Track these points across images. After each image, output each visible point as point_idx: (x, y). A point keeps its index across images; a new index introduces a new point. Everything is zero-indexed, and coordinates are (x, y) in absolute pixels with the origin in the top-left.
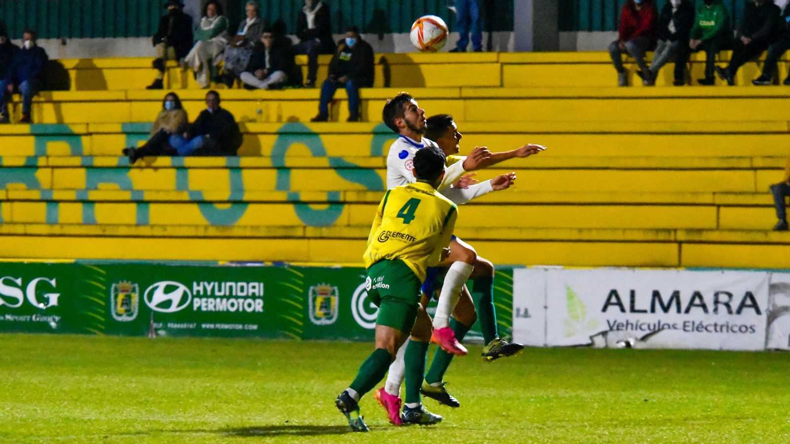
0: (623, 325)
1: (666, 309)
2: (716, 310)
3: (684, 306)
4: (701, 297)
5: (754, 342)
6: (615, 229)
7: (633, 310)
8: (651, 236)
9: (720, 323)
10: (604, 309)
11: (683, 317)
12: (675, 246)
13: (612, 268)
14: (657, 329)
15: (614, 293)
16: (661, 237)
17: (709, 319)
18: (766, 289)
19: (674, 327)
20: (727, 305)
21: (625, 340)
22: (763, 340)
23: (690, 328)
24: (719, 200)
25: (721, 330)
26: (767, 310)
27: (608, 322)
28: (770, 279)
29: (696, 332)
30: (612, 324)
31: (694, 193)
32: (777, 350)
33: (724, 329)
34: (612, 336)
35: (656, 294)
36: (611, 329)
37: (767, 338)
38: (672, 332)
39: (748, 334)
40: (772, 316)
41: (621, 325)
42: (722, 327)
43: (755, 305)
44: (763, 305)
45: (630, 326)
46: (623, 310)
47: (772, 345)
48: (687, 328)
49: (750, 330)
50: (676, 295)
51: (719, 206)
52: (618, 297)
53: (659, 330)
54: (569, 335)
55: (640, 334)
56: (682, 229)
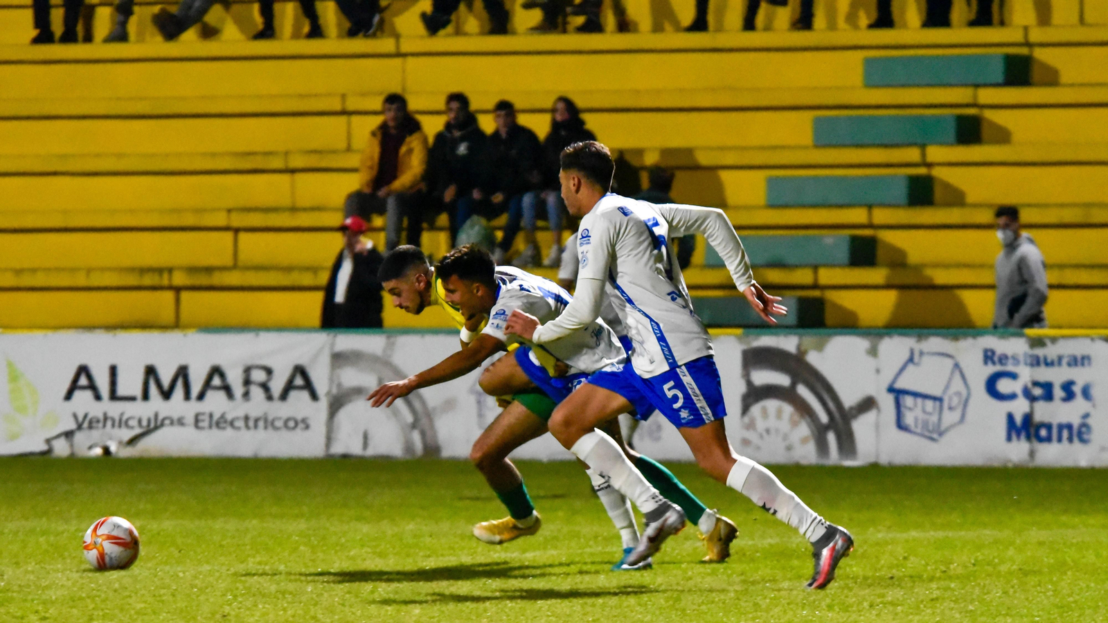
0: (98, 421)
1: (167, 395)
2: (246, 395)
3: (196, 389)
4: (222, 375)
5: (309, 445)
6: (73, 270)
7: (114, 396)
8: (132, 280)
9: (254, 414)
10: (69, 396)
11: (194, 407)
12: (169, 296)
13: (81, 330)
14: (152, 425)
15: (83, 370)
16: (148, 280)
17: (236, 409)
18: (325, 359)
19: (181, 422)
20: (265, 387)
21: (102, 444)
22: (322, 440)
23: (206, 424)
24: (237, 220)
25: (256, 426)
26: (328, 393)
27: (75, 416)
28: (333, 345)
29: (215, 431)
30: (80, 419)
31: (198, 211)
32: (345, 456)
33: (261, 424)
34: (79, 437)
35: (151, 371)
36: (80, 427)
37: (329, 440)
38: (176, 430)
39: (298, 430)
40: (336, 404)
41: (94, 420)
42: (257, 421)
43: (308, 386)
44: (321, 386)
45: (109, 423)
46: (98, 397)
47: (338, 449)
48: (201, 424)
49: (301, 426)
50: (182, 372)
51: (237, 231)
52: (89, 377)
53: (156, 428)
54: (13, 437)
55: (127, 434)
56: (181, 268)
